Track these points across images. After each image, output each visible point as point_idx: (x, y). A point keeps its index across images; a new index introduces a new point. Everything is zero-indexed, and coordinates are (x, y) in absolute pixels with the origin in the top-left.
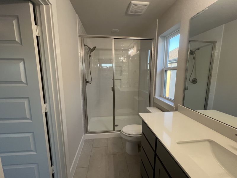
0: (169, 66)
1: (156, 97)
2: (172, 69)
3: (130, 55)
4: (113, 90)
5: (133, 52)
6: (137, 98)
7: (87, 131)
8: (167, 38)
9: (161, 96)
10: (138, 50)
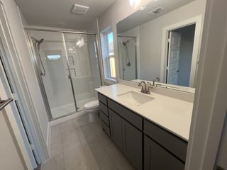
0: (110, 54)
1: (105, 78)
2: (112, 57)
3: (78, 47)
4: (70, 77)
5: (80, 43)
6: (91, 82)
7: (51, 118)
8: (106, 34)
9: (108, 77)
10: (85, 42)
